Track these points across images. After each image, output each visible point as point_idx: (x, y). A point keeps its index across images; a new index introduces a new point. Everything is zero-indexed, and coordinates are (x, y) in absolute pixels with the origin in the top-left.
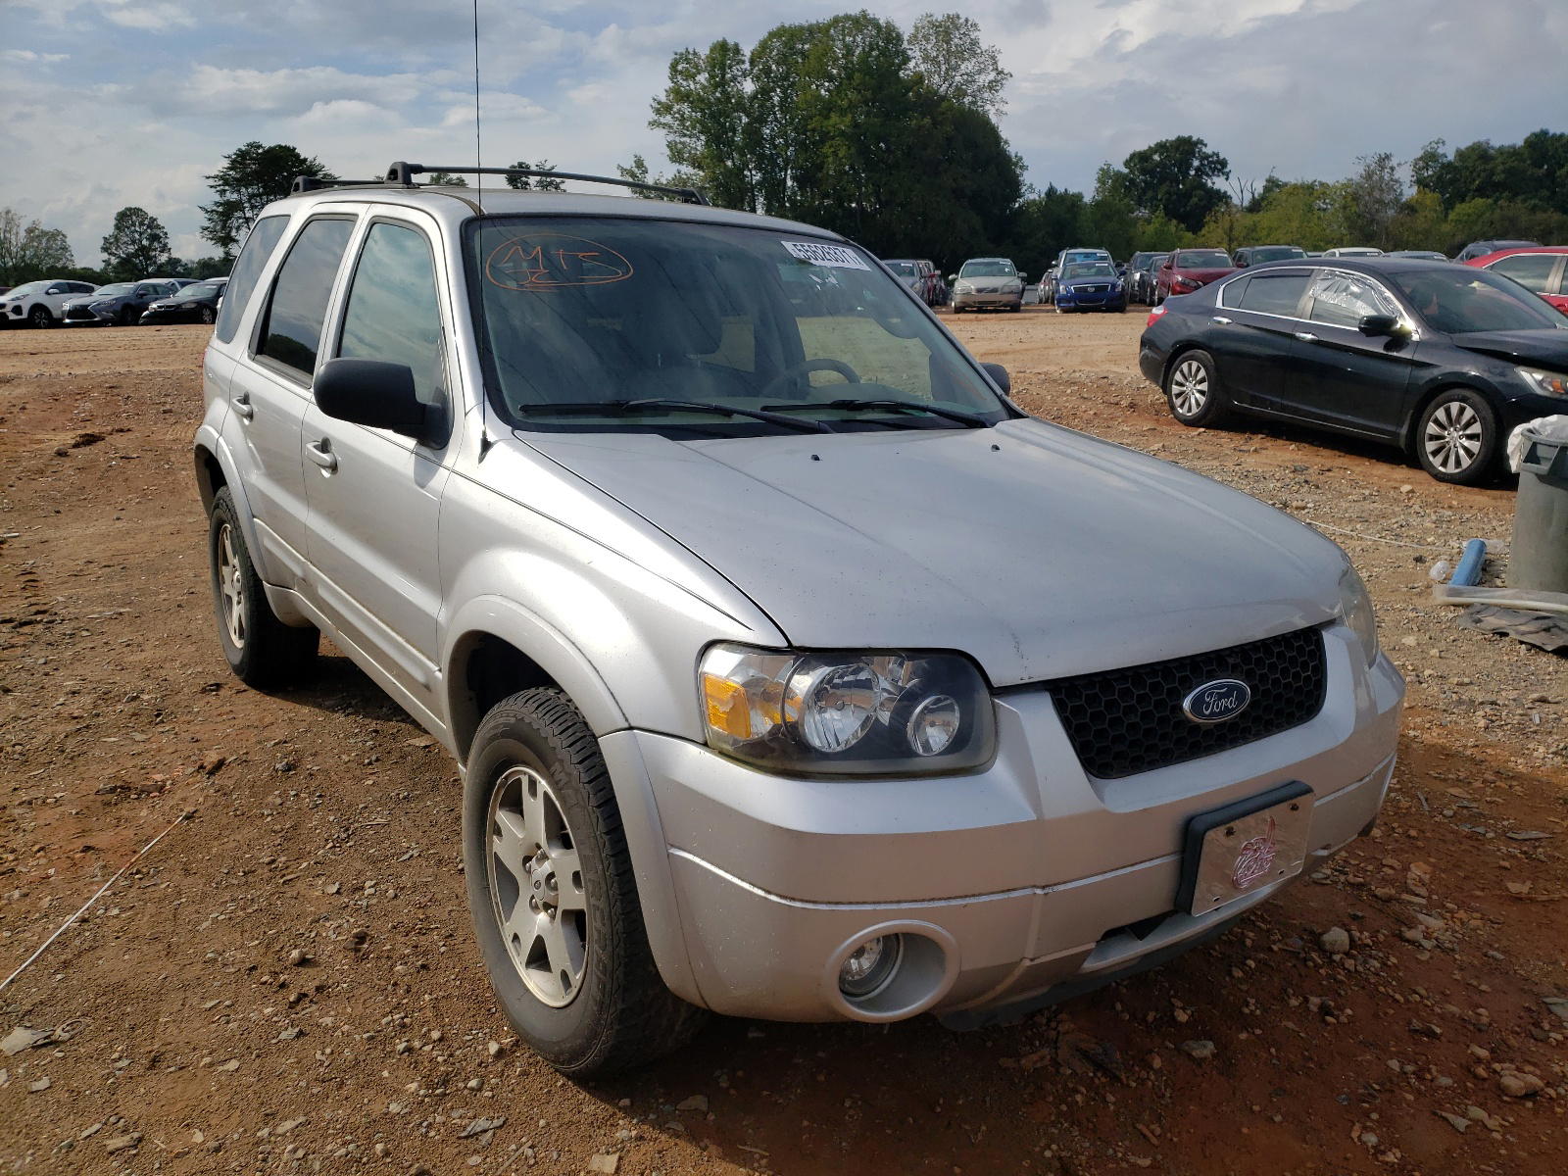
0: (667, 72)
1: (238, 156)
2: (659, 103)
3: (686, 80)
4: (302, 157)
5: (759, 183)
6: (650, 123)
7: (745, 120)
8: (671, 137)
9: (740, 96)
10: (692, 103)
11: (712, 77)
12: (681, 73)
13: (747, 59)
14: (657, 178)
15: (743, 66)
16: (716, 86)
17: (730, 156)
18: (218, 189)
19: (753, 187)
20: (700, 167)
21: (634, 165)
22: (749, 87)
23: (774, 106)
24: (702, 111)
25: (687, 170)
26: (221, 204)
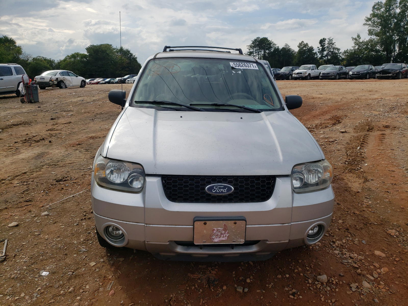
0: (371, 9)
1: (254, 40)
2: (368, 18)
3: (377, 10)
4: (269, 40)
5: (397, 40)
6: (364, 24)
7: (396, 21)
8: (370, 28)
9: (395, 14)
10: (378, 17)
11: (386, 9)
12: (376, 8)
13: (398, 3)
14: (363, 40)
15: (397, 5)
16: (387, 11)
17: (388, 32)
18: (249, 49)
19: (395, 41)
20: (378, 36)
21: (357, 37)
22: (398, 11)
23: (406, 16)
24: (381, 19)
25: (374, 37)
26: (249, 52)
